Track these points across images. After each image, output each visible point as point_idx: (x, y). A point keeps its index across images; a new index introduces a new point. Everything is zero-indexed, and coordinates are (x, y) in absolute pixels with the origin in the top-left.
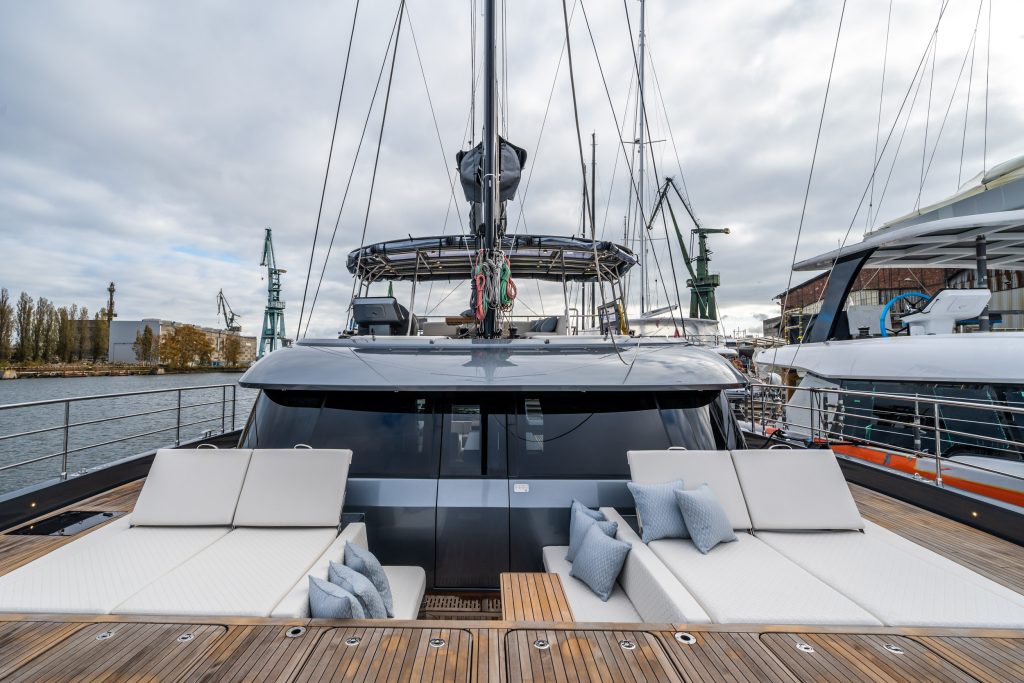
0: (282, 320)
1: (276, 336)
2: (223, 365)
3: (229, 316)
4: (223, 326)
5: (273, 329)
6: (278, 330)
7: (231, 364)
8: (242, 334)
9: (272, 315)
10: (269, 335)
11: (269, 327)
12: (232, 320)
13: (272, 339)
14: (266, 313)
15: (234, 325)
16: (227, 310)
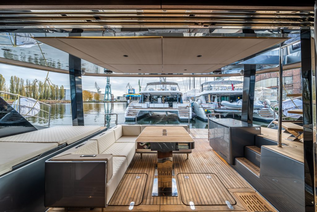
0: (110, 89)
1: (109, 93)
2: (96, 101)
3: (98, 88)
4: (96, 91)
5: (108, 92)
6: (109, 91)
7: (97, 101)
8: (101, 93)
9: (108, 88)
10: (107, 93)
11: (107, 91)
12: (99, 89)
13: (108, 94)
14: (106, 87)
15: (99, 91)
16: (97, 86)
